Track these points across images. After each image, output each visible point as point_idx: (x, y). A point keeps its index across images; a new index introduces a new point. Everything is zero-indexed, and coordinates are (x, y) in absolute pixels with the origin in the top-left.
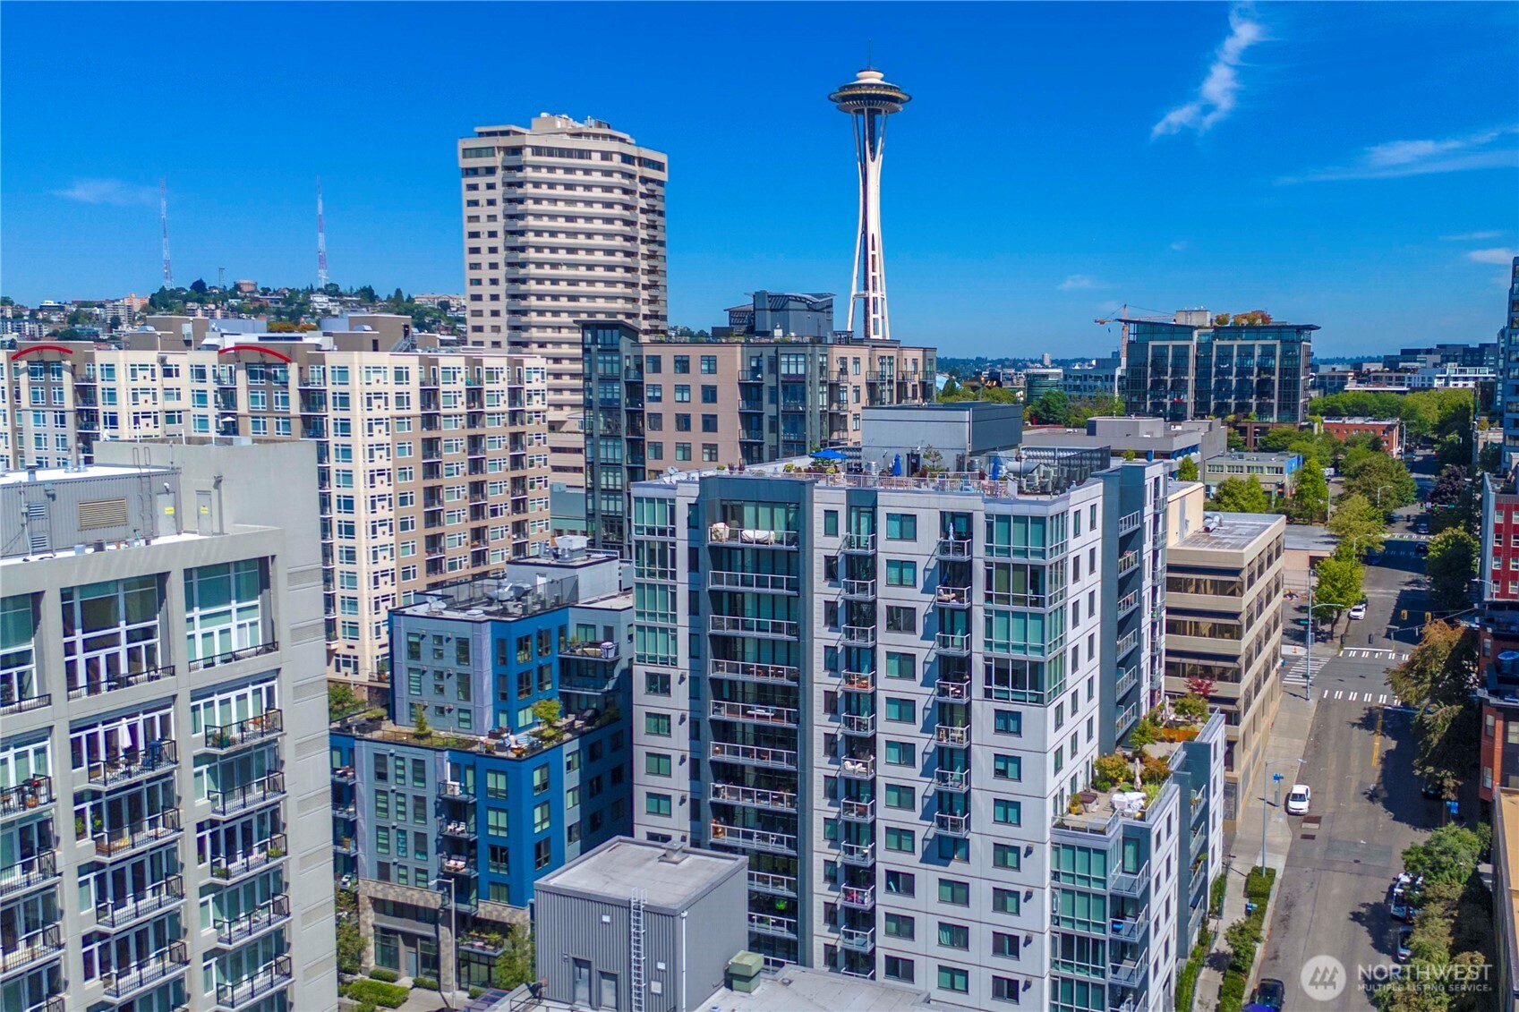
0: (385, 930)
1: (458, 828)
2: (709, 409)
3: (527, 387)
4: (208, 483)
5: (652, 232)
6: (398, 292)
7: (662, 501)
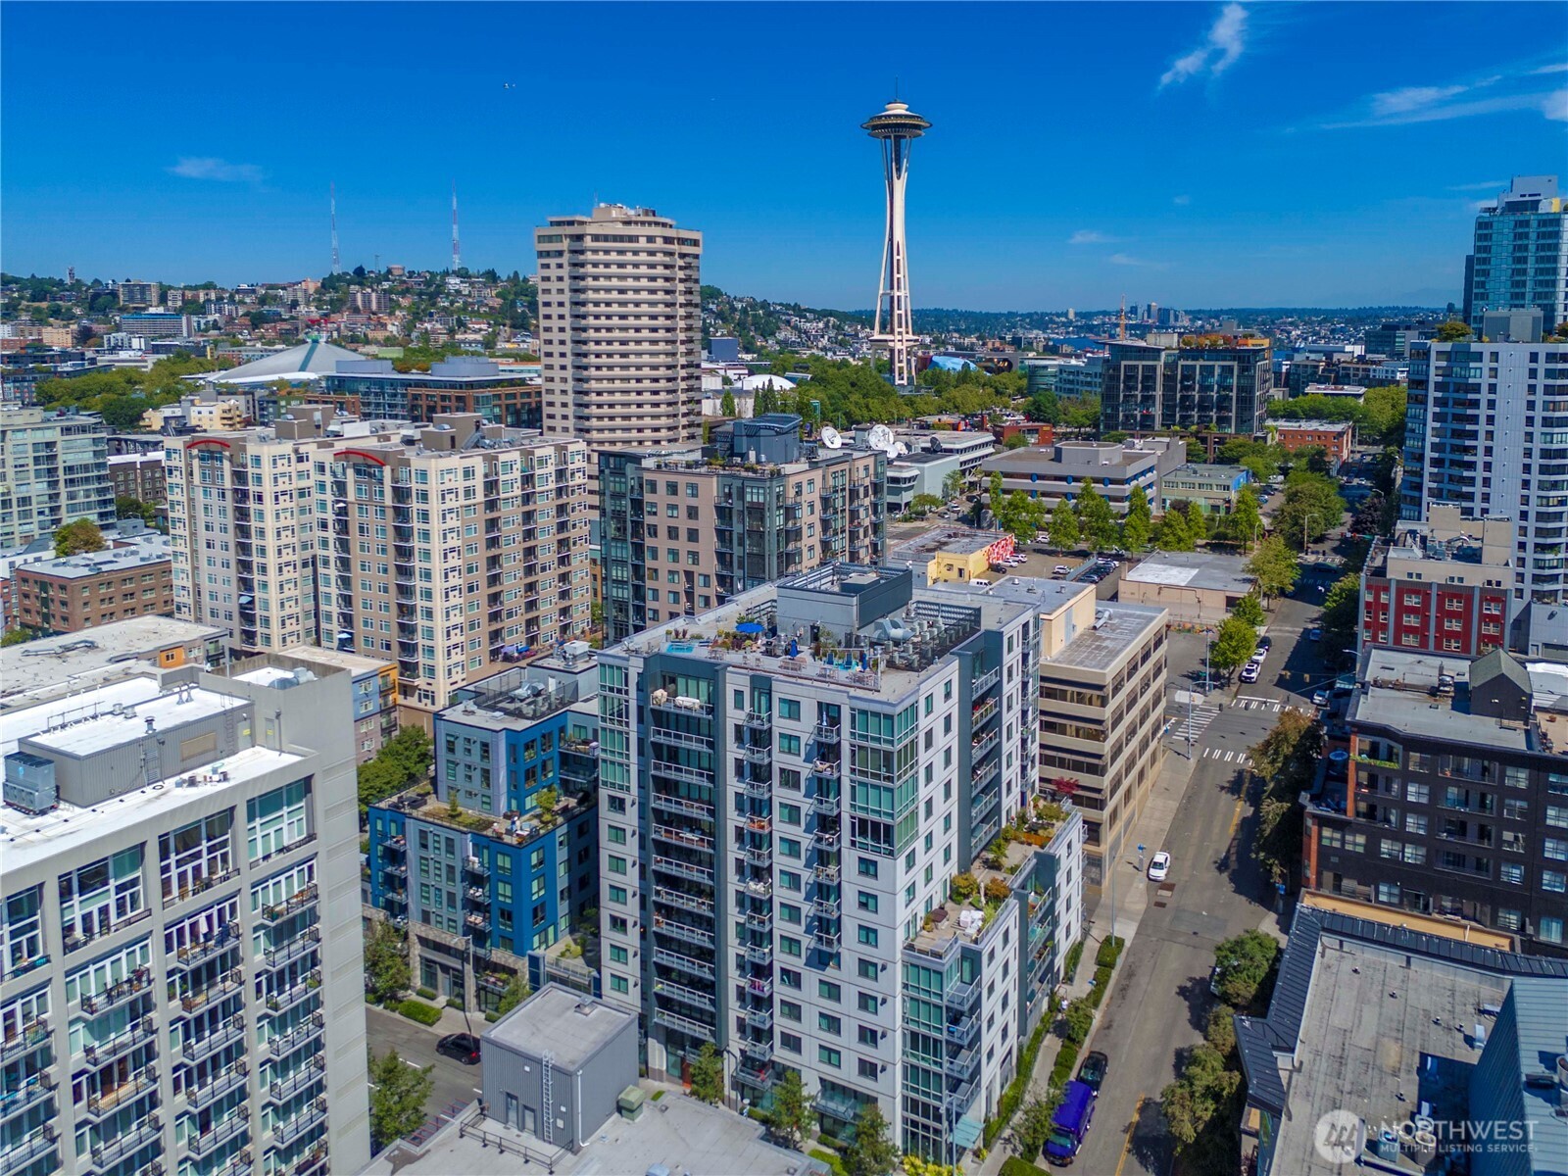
0: (427, 960)
1: (477, 893)
2: (692, 524)
3: (571, 467)
4: (273, 716)
5: (689, 297)
6: (516, 274)
7: (619, 668)
